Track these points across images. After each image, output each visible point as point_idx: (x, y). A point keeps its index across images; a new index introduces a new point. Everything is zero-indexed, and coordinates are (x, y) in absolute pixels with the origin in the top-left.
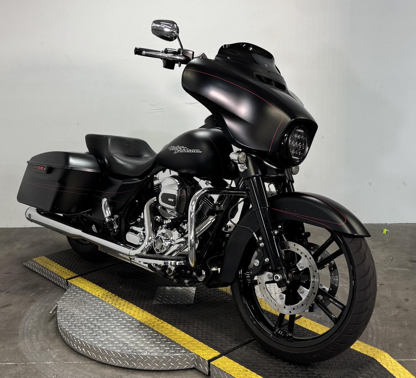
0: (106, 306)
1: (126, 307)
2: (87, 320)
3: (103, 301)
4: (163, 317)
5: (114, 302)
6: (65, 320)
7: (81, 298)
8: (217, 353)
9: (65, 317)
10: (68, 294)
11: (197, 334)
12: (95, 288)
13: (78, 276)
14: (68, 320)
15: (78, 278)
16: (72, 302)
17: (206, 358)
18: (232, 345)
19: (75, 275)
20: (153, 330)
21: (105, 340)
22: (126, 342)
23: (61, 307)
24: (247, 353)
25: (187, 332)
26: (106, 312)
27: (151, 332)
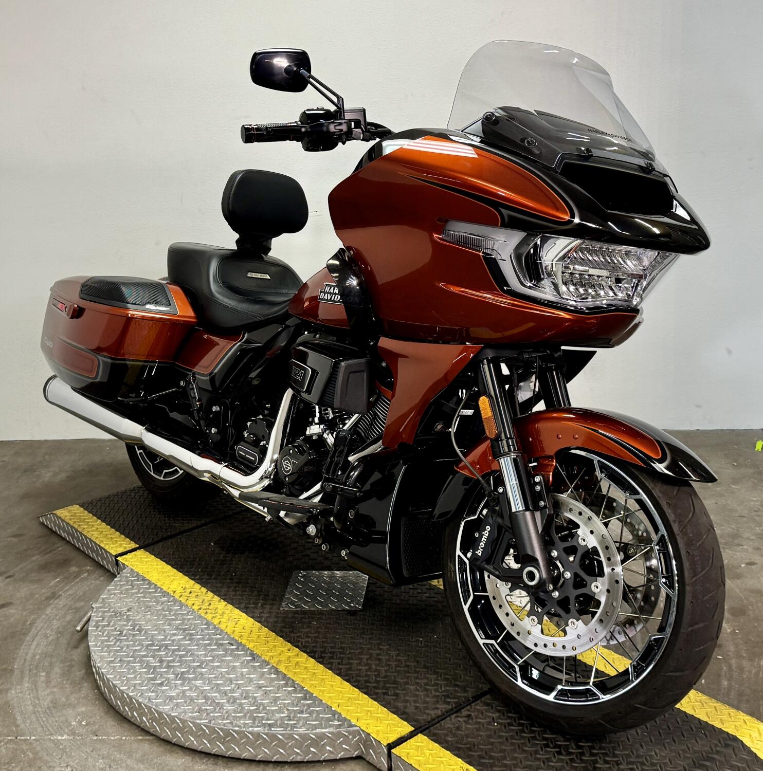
0: (188, 615)
1: (226, 617)
2: (147, 648)
3: (181, 605)
4: (299, 641)
5: (203, 607)
6: (102, 649)
7: (139, 598)
8: (407, 728)
9: (103, 642)
10: (116, 589)
11: (367, 681)
13: (139, 548)
15: (138, 553)
17: (384, 740)
19: (132, 547)
20: (277, 672)
21: (178, 695)
22: (221, 701)
23: (97, 617)
24: (468, 726)
25: (346, 675)
26: (185, 630)
27: (273, 676)
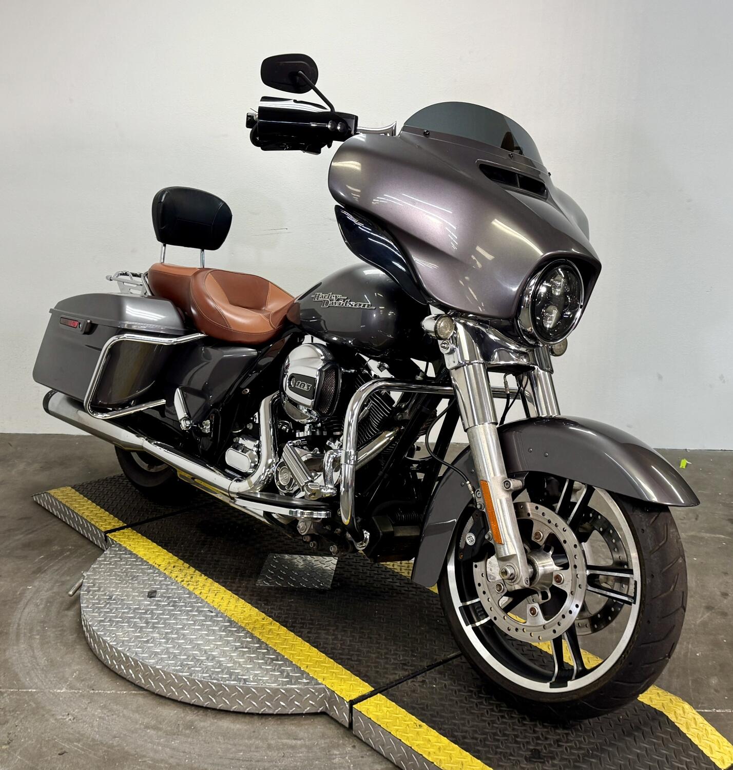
0: (172, 585)
1: (207, 589)
2: (134, 611)
3: (166, 577)
4: (272, 613)
5: (186, 579)
6: (94, 610)
7: (127, 569)
8: (367, 688)
9: (94, 604)
10: (105, 560)
11: (333, 648)
12: (154, 552)
13: (127, 527)
14: (99, 609)
15: (125, 531)
16: (110, 576)
17: (347, 697)
18: (395, 674)
19: (121, 525)
20: (252, 636)
21: (162, 651)
22: (201, 658)
23: (88, 584)
24: (423, 690)
25: (314, 643)
26: (169, 598)
27: (248, 639)
